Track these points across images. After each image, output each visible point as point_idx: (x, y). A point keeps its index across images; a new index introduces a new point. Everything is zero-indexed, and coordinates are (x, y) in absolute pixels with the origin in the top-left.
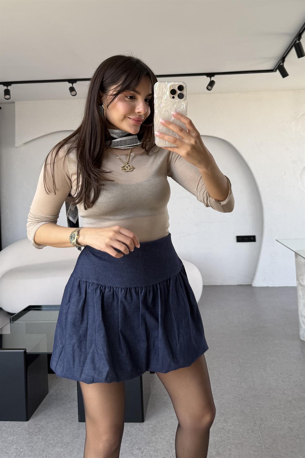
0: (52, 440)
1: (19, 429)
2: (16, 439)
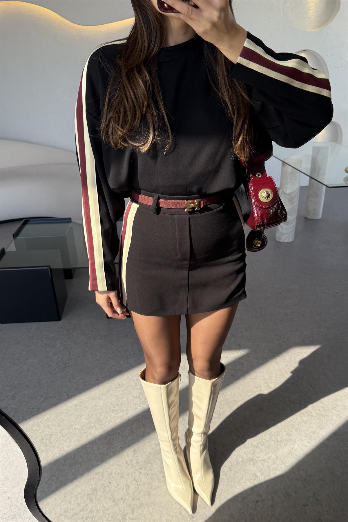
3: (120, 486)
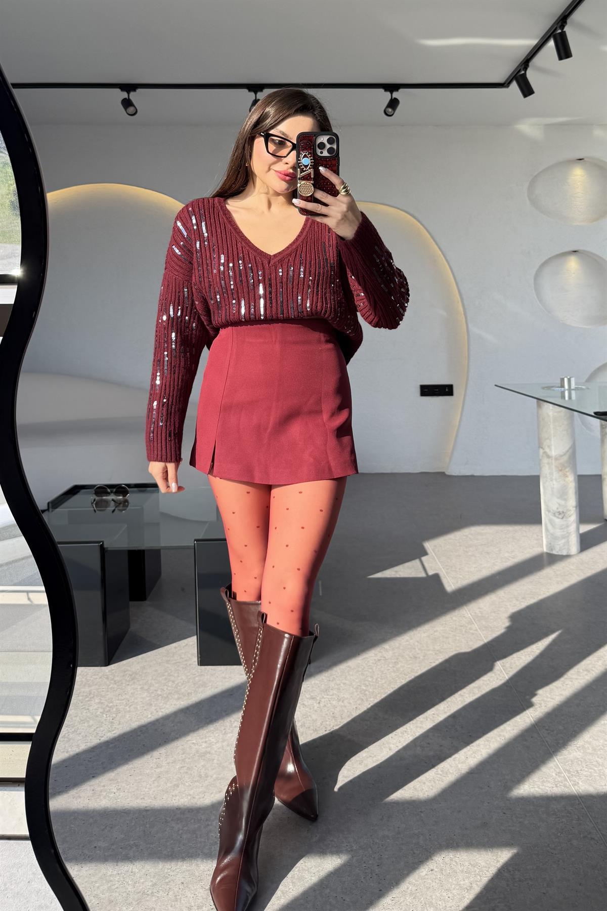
0: (159, 690)
1: (97, 677)
2: (95, 691)
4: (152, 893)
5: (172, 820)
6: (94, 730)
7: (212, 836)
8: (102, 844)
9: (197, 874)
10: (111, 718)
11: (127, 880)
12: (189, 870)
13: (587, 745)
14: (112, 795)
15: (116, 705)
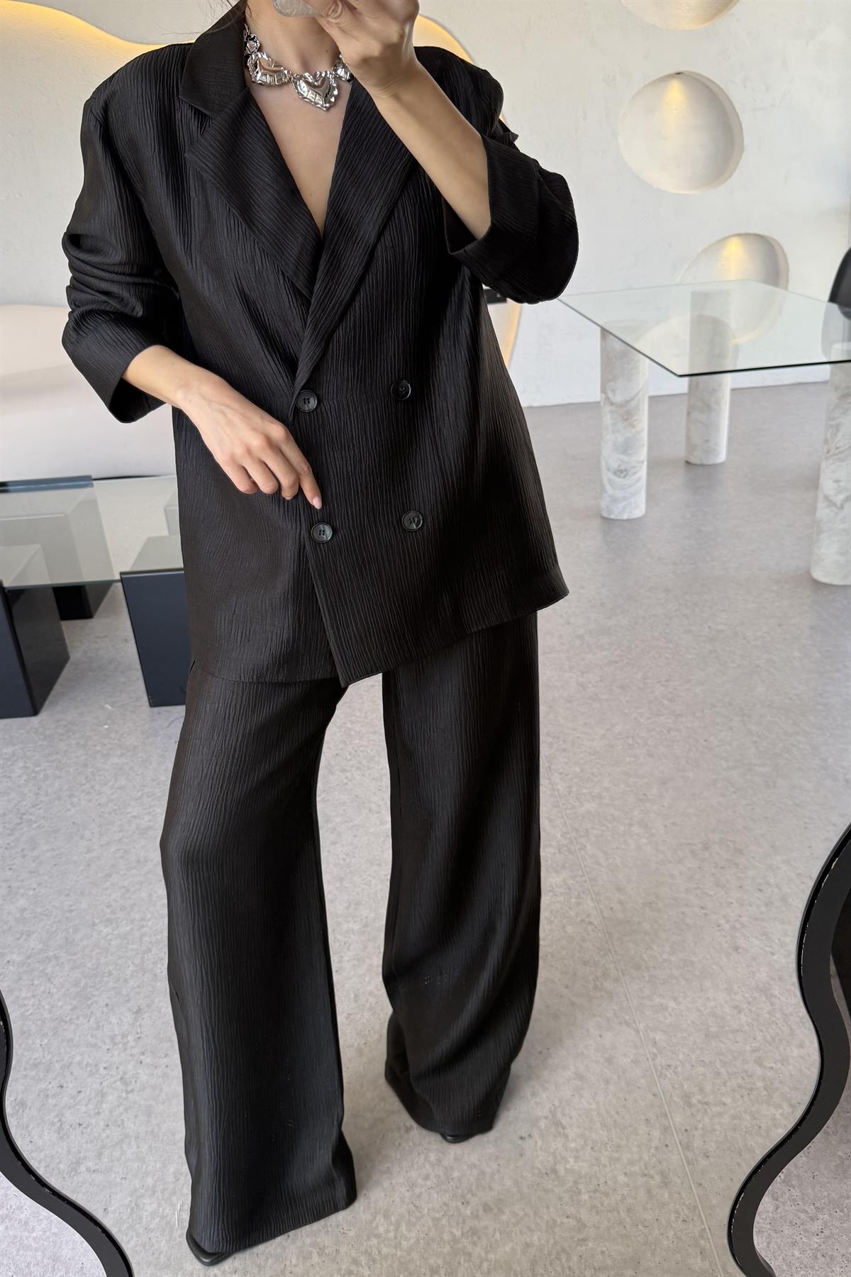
3: (82, 1095)
4: (71, 1019)
5: (101, 922)
6: (15, 806)
7: (146, 941)
8: (16, 957)
9: (124, 992)
10: (37, 788)
11: (43, 1003)
12: (116, 988)
13: (604, 794)
14: (31, 893)
15: (45, 770)
